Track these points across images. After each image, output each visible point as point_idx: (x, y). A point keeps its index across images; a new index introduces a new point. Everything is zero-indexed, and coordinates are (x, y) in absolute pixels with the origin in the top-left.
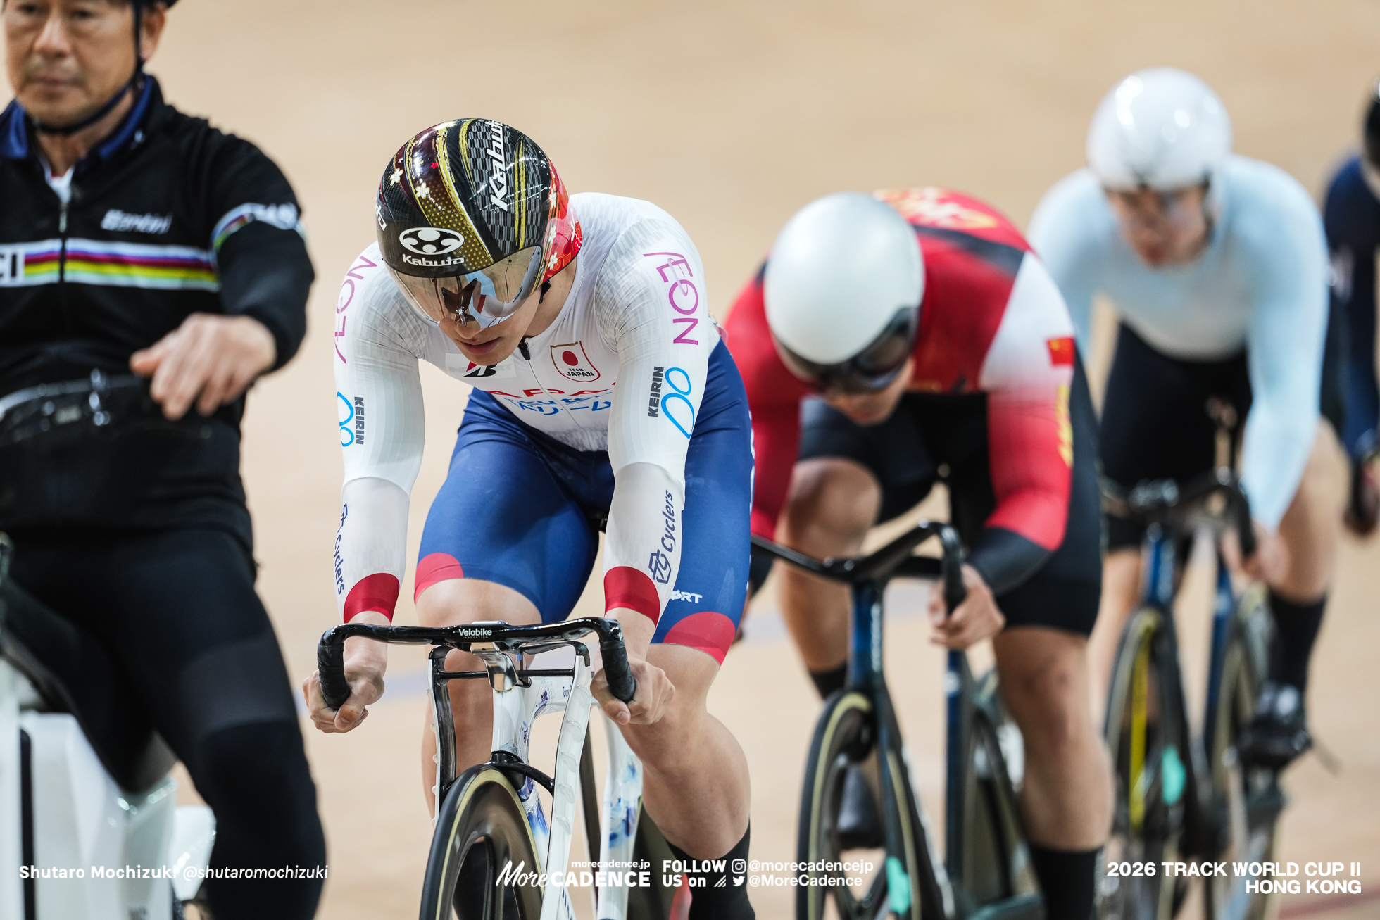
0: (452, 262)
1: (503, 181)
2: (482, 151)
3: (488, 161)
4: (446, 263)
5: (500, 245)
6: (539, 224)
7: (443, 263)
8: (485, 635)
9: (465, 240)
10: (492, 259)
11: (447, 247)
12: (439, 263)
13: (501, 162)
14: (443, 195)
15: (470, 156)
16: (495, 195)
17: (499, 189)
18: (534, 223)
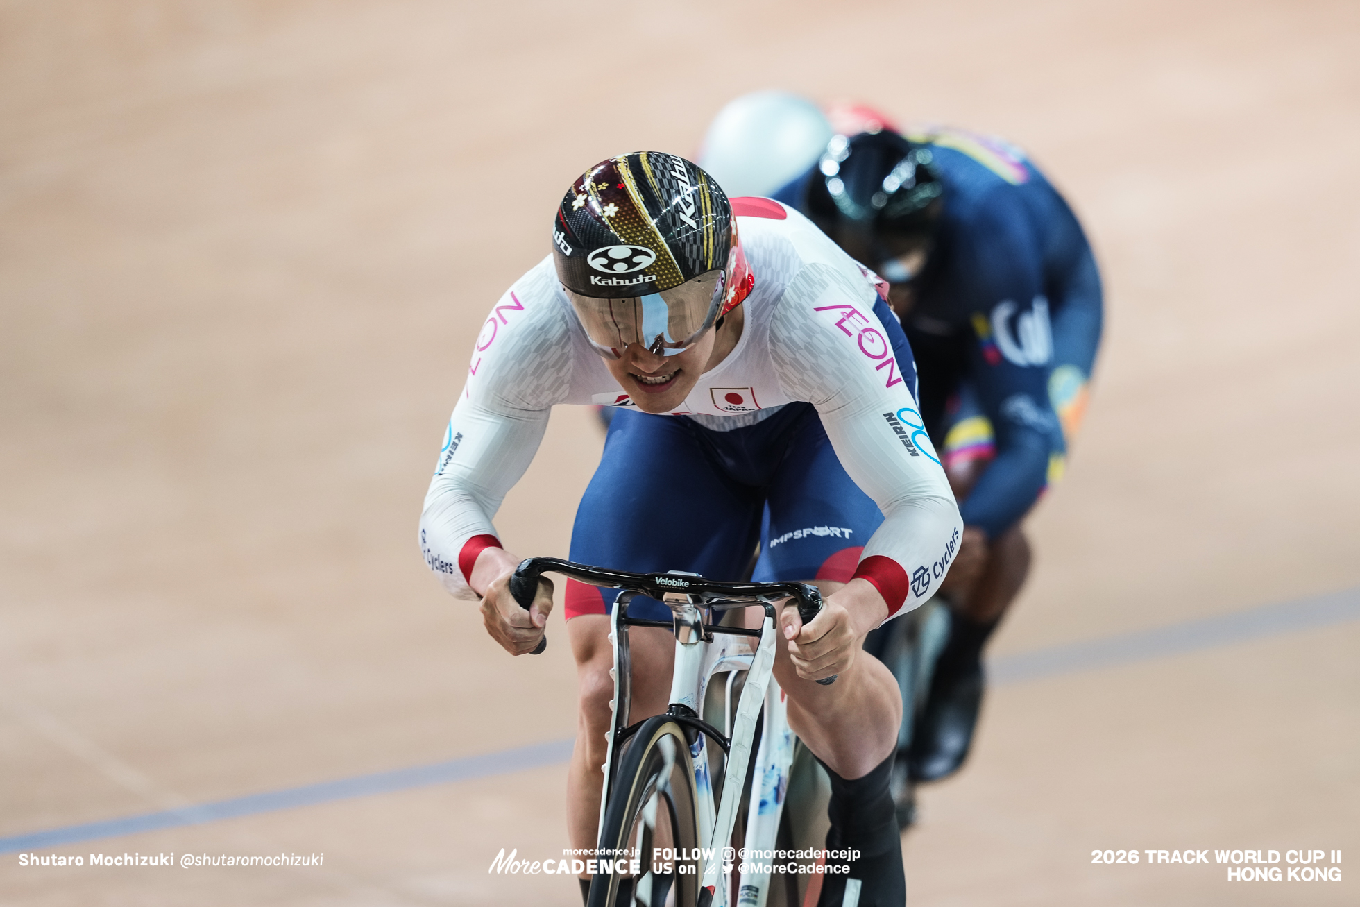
0: (644, 279)
1: (691, 200)
2: (666, 172)
3: (673, 181)
4: (638, 281)
5: (691, 261)
6: (724, 247)
7: (635, 281)
8: (682, 587)
9: (657, 257)
10: (682, 277)
11: (640, 263)
12: (631, 281)
13: (686, 183)
14: (633, 213)
15: (655, 177)
16: (684, 213)
17: (687, 208)
18: (720, 246)
